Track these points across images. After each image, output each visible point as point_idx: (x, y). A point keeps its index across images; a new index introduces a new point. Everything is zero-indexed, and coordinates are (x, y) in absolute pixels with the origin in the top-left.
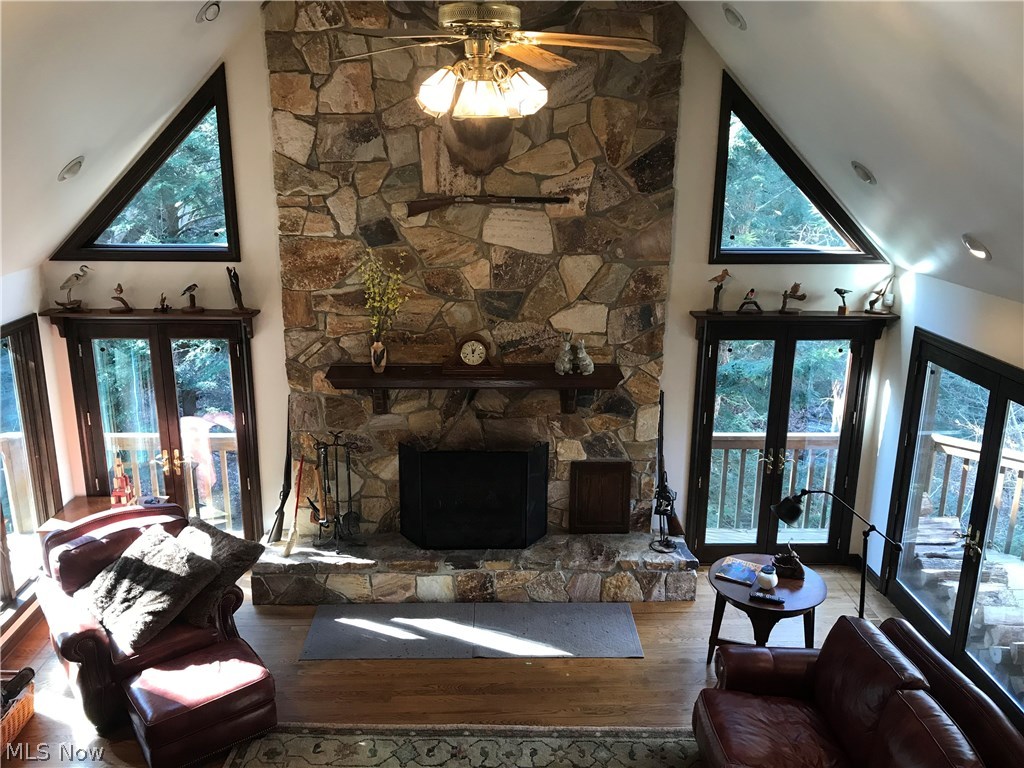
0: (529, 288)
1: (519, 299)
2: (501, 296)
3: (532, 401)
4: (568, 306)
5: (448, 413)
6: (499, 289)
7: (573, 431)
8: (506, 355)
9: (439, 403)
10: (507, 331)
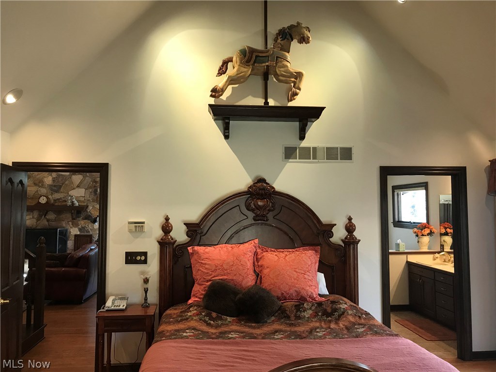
0: (63, 184)
1: (60, 187)
2: (55, 186)
3: (63, 216)
4: (74, 189)
5: (38, 220)
6: (54, 184)
7: (75, 225)
8: (56, 203)
9: (35, 217)
10: (57, 196)
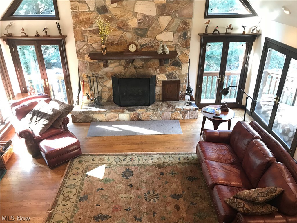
0: (149, 27)
1: (146, 30)
2: (141, 30)
3: (151, 63)
4: (161, 32)
5: (126, 67)
6: (140, 27)
7: (163, 71)
8: (142, 48)
9: (123, 64)
10: (143, 41)
